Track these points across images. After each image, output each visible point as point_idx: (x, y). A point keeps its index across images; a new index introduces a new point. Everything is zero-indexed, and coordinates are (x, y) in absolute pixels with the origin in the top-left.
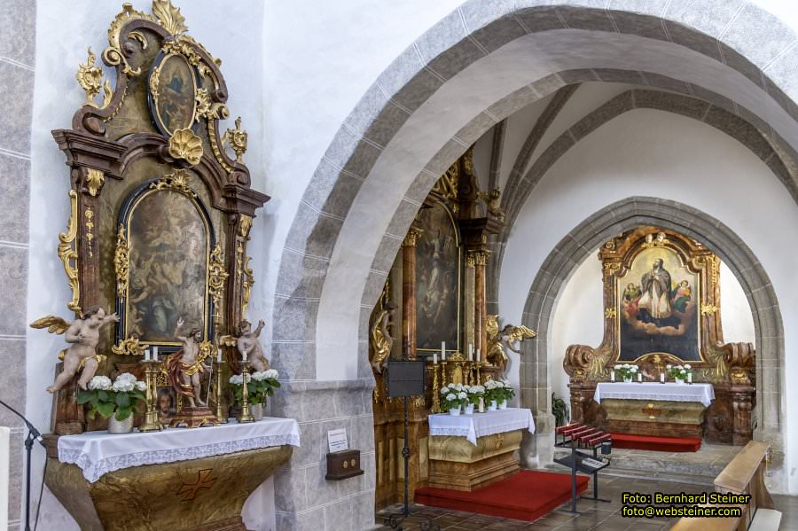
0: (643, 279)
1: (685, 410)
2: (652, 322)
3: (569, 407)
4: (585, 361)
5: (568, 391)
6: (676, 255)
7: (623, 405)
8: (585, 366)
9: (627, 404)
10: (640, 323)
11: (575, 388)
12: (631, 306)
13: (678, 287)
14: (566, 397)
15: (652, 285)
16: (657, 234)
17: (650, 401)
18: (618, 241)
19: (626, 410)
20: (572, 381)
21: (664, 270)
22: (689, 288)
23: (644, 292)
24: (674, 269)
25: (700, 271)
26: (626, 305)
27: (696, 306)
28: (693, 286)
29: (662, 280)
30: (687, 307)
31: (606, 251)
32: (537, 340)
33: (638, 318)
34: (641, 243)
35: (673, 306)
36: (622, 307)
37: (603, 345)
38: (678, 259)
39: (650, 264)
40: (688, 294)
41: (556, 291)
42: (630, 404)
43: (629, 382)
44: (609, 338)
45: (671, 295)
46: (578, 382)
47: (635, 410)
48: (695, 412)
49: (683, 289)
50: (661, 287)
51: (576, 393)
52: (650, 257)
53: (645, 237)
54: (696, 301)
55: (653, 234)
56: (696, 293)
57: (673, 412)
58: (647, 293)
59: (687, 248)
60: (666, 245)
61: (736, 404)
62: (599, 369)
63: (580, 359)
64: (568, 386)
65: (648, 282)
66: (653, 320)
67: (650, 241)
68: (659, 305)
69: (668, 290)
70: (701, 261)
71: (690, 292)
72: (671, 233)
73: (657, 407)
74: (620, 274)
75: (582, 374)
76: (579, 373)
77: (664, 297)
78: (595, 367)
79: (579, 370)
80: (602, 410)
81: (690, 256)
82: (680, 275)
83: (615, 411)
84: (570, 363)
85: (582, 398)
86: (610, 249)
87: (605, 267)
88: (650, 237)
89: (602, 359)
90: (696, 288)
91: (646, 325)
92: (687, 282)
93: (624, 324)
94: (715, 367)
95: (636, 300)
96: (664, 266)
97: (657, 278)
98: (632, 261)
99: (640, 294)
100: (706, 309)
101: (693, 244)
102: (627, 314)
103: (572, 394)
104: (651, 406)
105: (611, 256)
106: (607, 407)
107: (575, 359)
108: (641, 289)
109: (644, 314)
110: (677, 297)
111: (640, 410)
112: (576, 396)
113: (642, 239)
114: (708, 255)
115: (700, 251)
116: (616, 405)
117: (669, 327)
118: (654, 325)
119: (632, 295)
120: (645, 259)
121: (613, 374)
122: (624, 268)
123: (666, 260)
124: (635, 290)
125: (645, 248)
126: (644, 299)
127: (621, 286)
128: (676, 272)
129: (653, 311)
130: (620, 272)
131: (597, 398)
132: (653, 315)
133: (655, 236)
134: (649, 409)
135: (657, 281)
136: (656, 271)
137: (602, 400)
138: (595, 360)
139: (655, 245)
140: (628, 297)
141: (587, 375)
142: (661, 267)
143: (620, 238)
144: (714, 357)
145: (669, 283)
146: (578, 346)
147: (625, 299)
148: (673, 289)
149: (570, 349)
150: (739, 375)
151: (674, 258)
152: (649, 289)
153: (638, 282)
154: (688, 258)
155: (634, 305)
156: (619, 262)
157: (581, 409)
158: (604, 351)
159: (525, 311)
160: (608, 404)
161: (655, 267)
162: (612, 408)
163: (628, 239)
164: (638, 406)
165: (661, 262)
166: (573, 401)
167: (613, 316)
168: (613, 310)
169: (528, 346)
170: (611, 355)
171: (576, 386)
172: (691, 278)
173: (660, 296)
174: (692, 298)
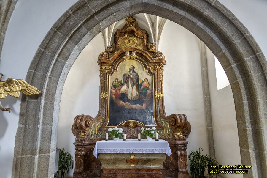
0: (124, 76)
1: (155, 159)
2: (128, 101)
3: (74, 158)
4: (87, 126)
5: (74, 147)
6: (141, 64)
7: (113, 157)
8: (87, 129)
9: (116, 157)
10: (121, 102)
11: (78, 145)
12: (116, 92)
13: (143, 82)
14: (73, 152)
15: (128, 80)
16: (132, 52)
17: (132, 154)
18: (110, 54)
19: (116, 161)
20: (77, 140)
21: (135, 72)
22: (149, 83)
23: (124, 84)
24: (140, 72)
25: (154, 74)
26: (114, 91)
27: (152, 93)
28: (150, 82)
29: (134, 78)
30: (148, 93)
31: (103, 58)
32: (43, 101)
33: (120, 99)
34: (123, 56)
35: (140, 93)
36: (111, 92)
37: (98, 116)
38: (143, 66)
39: (127, 68)
40: (148, 86)
41: (67, 54)
42: (119, 157)
43: (117, 141)
44: (103, 111)
45: (139, 86)
46: (81, 141)
47: (121, 161)
48: (161, 160)
49: (145, 83)
50: (133, 81)
51: (80, 149)
52: (128, 64)
53: (125, 52)
54: (152, 90)
55: (130, 52)
56: (152, 86)
57: (147, 161)
58: (126, 85)
59: (148, 61)
60: (136, 58)
61: (179, 152)
62: (95, 131)
63: (84, 124)
64: (74, 144)
65: (126, 78)
66: (129, 101)
67: (128, 55)
68: (132, 92)
69: (137, 83)
70: (154, 69)
71: (149, 85)
72: (139, 52)
73: (137, 157)
74: (111, 73)
75: (85, 135)
76: (82, 134)
77: (135, 87)
78: (93, 130)
79: (83, 132)
80: (98, 161)
81: (149, 66)
82: (144, 76)
83: (108, 162)
84: (76, 128)
85: (83, 153)
86: (105, 57)
87: (102, 68)
88: (128, 53)
89: (97, 125)
90: (152, 83)
91: (124, 104)
92: (147, 79)
93: (112, 102)
94: (163, 129)
95: (119, 88)
96: (135, 70)
97: (131, 76)
98: (118, 66)
99: (122, 85)
100: (157, 95)
101: (151, 59)
102: (114, 96)
103: (77, 150)
104: (132, 157)
105: (106, 62)
106: (102, 160)
107: (81, 125)
108: (122, 82)
109: (124, 97)
110: (142, 87)
111: (125, 161)
112: (79, 151)
113: (123, 54)
114: (158, 65)
115: (154, 63)
116: (108, 157)
117: (138, 105)
118: (129, 103)
119: (117, 85)
120: (125, 65)
121: (107, 135)
122: (113, 70)
123: (136, 67)
124: (119, 82)
125: (125, 59)
126: (124, 88)
127: (111, 79)
128: (141, 73)
129: (129, 95)
130: (111, 71)
131: (95, 153)
132: (129, 98)
133: (131, 53)
134: (132, 160)
135: (131, 78)
136: (131, 73)
137: (98, 154)
138: (93, 125)
139: (130, 58)
140: (115, 87)
141: (88, 136)
142: (133, 70)
143: (111, 52)
144: (163, 123)
145: (138, 79)
146: (83, 116)
147: (113, 88)
148: (140, 83)
149: (77, 117)
150: (178, 134)
151: (141, 65)
152: (127, 82)
153: (121, 78)
154: (148, 66)
155: (118, 91)
156: (110, 66)
157: (82, 161)
158: (99, 119)
159: (30, 68)
160: (102, 157)
161: (130, 70)
162: (105, 160)
163: (116, 53)
164: (124, 157)
165: (134, 67)
166: (76, 155)
167: (106, 97)
168: (106, 94)
169: (31, 107)
170: (103, 122)
171: (80, 144)
172: (149, 78)
173: (133, 86)
174: (150, 89)
